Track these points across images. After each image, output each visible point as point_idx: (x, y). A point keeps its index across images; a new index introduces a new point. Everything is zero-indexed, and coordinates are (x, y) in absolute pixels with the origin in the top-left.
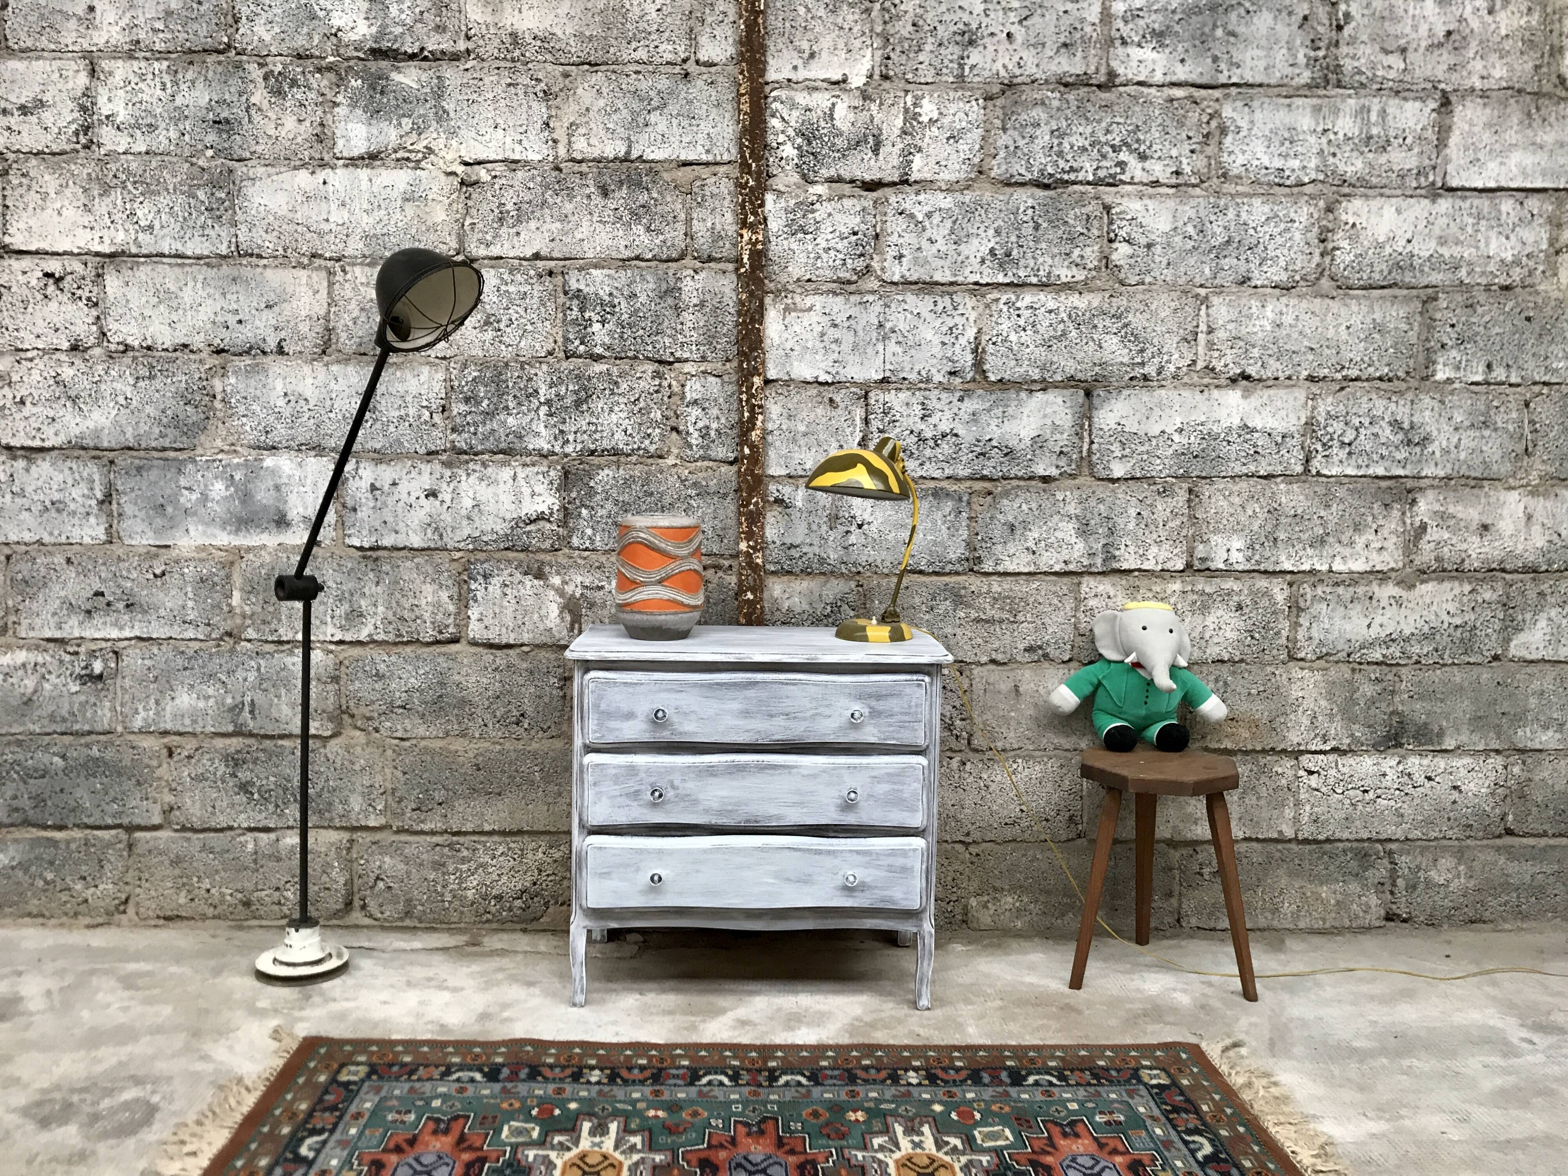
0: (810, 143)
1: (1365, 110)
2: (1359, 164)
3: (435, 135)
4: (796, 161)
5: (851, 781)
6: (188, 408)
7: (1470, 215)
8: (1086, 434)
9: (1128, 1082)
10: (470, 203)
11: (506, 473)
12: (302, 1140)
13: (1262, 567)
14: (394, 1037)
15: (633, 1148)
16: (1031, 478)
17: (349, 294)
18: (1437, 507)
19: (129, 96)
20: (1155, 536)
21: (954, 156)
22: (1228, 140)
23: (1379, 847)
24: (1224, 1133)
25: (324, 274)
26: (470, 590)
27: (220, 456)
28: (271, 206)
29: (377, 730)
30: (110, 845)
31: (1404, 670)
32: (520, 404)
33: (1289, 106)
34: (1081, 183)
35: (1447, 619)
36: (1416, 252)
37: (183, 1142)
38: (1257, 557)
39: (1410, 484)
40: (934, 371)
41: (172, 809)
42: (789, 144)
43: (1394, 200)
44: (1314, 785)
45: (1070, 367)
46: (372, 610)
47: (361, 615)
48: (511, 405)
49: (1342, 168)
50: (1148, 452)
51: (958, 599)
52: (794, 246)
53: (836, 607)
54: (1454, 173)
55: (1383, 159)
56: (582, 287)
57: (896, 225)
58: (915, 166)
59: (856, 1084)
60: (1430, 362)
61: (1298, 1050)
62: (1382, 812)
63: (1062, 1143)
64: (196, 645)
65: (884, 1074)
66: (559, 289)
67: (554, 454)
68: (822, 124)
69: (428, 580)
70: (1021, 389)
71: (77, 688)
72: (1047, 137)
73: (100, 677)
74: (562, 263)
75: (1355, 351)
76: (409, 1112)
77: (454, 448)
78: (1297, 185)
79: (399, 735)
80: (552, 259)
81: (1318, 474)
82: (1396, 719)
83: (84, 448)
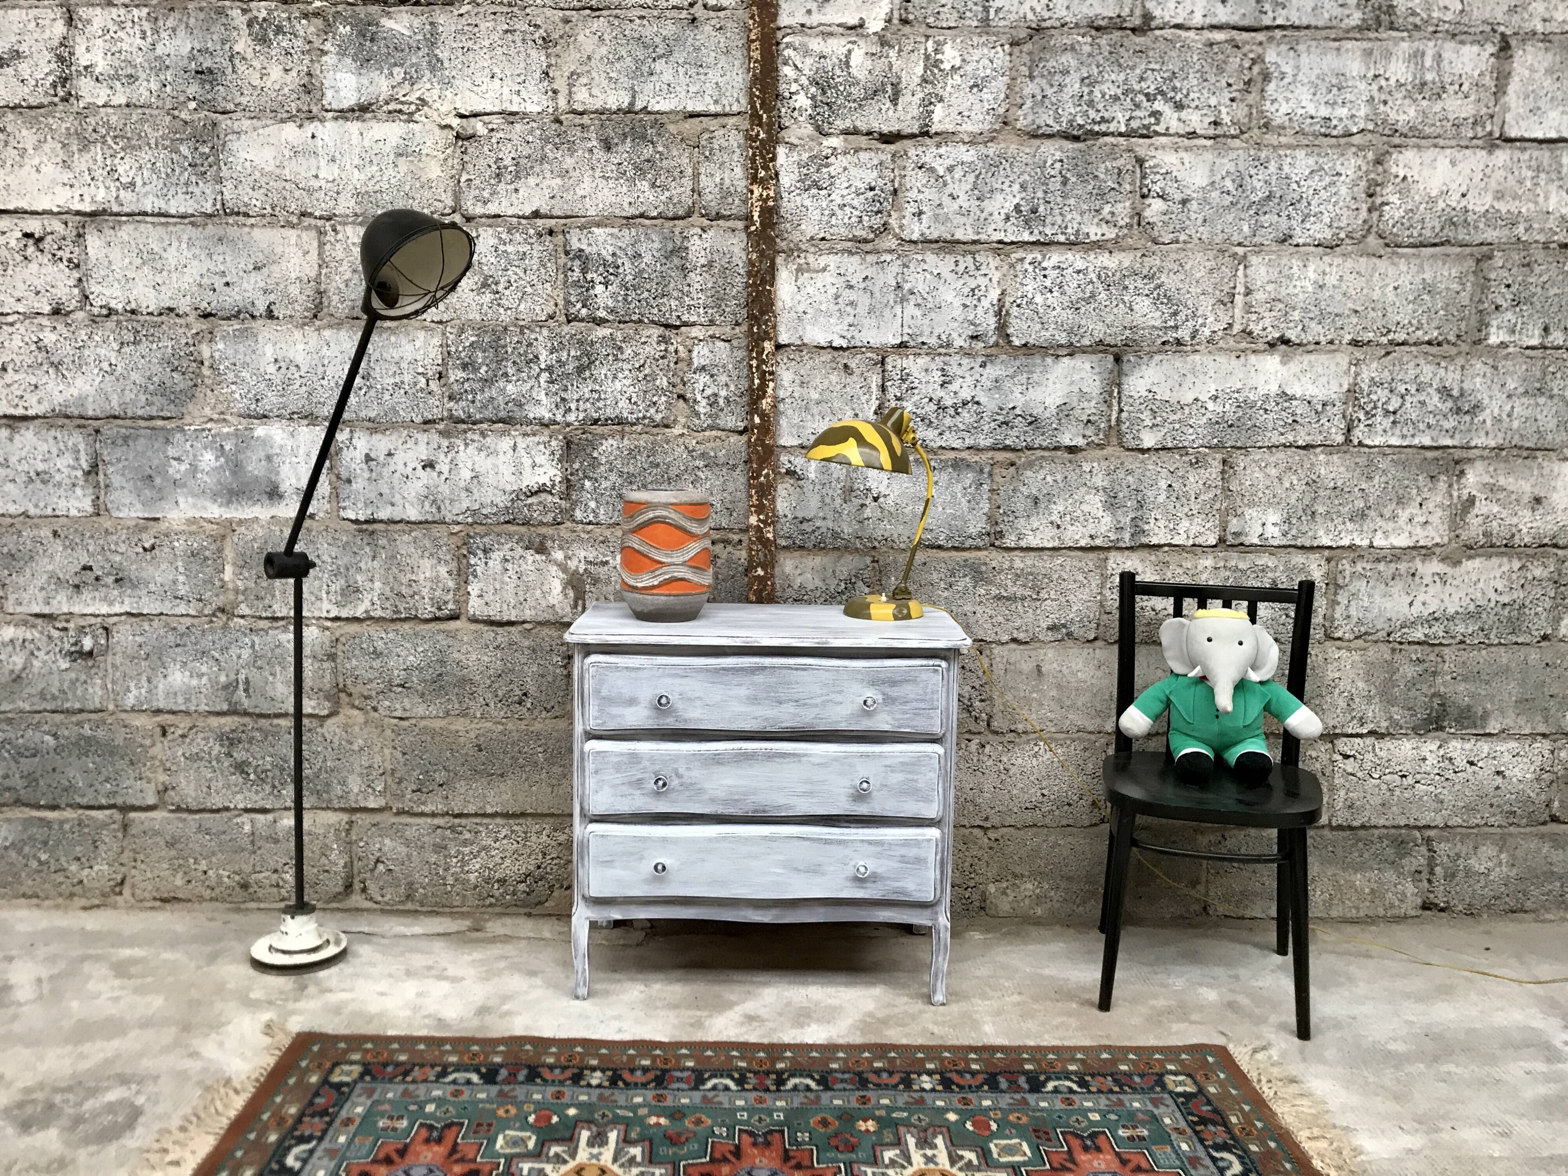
0: (824, 93)
1: (1417, 56)
2: (1412, 112)
3: (428, 86)
4: (810, 111)
5: (863, 770)
6: (174, 374)
7: (1529, 167)
8: (1115, 402)
9: (1152, 1089)
10: (466, 158)
11: (505, 444)
12: (289, 1148)
13: (1299, 543)
14: (391, 1033)
15: (632, 1161)
16: (1056, 448)
17: (340, 254)
18: (1487, 479)
19: (108, 44)
20: (1186, 510)
21: (977, 107)
22: (1271, 88)
23: (1417, 834)
24: (1254, 1148)
25: (313, 234)
26: (469, 565)
27: (209, 426)
28: (257, 161)
29: (375, 709)
30: (105, 825)
31: (1446, 651)
32: (519, 370)
33: (1338, 49)
34: (1112, 134)
35: (1494, 597)
36: (1470, 207)
37: (165, 1151)
38: (1294, 532)
39: (1458, 454)
40: (955, 335)
41: (166, 790)
42: (802, 93)
43: (1448, 151)
44: (1350, 770)
45: (1099, 331)
46: (368, 585)
47: (358, 590)
48: (511, 371)
49: (1393, 116)
50: (1180, 421)
51: (979, 575)
52: (807, 202)
53: (850, 584)
54: (1513, 123)
55: (1437, 108)
56: (584, 247)
57: (915, 180)
58: (936, 117)
59: (868, 1089)
60: (1483, 325)
61: (1330, 1053)
62: (1421, 798)
63: (1083, 1157)
64: (188, 621)
65: (896, 1079)
66: (560, 249)
67: (555, 423)
68: (838, 72)
69: (427, 554)
70: (1047, 355)
71: (67, 665)
72: (1077, 85)
73: (90, 654)
74: (563, 221)
75: (1403, 314)
76: (401, 1117)
77: (451, 417)
78: (1344, 136)
79: (398, 714)
80: (552, 217)
81: (1360, 444)
82: (1437, 701)
83: (67, 417)
